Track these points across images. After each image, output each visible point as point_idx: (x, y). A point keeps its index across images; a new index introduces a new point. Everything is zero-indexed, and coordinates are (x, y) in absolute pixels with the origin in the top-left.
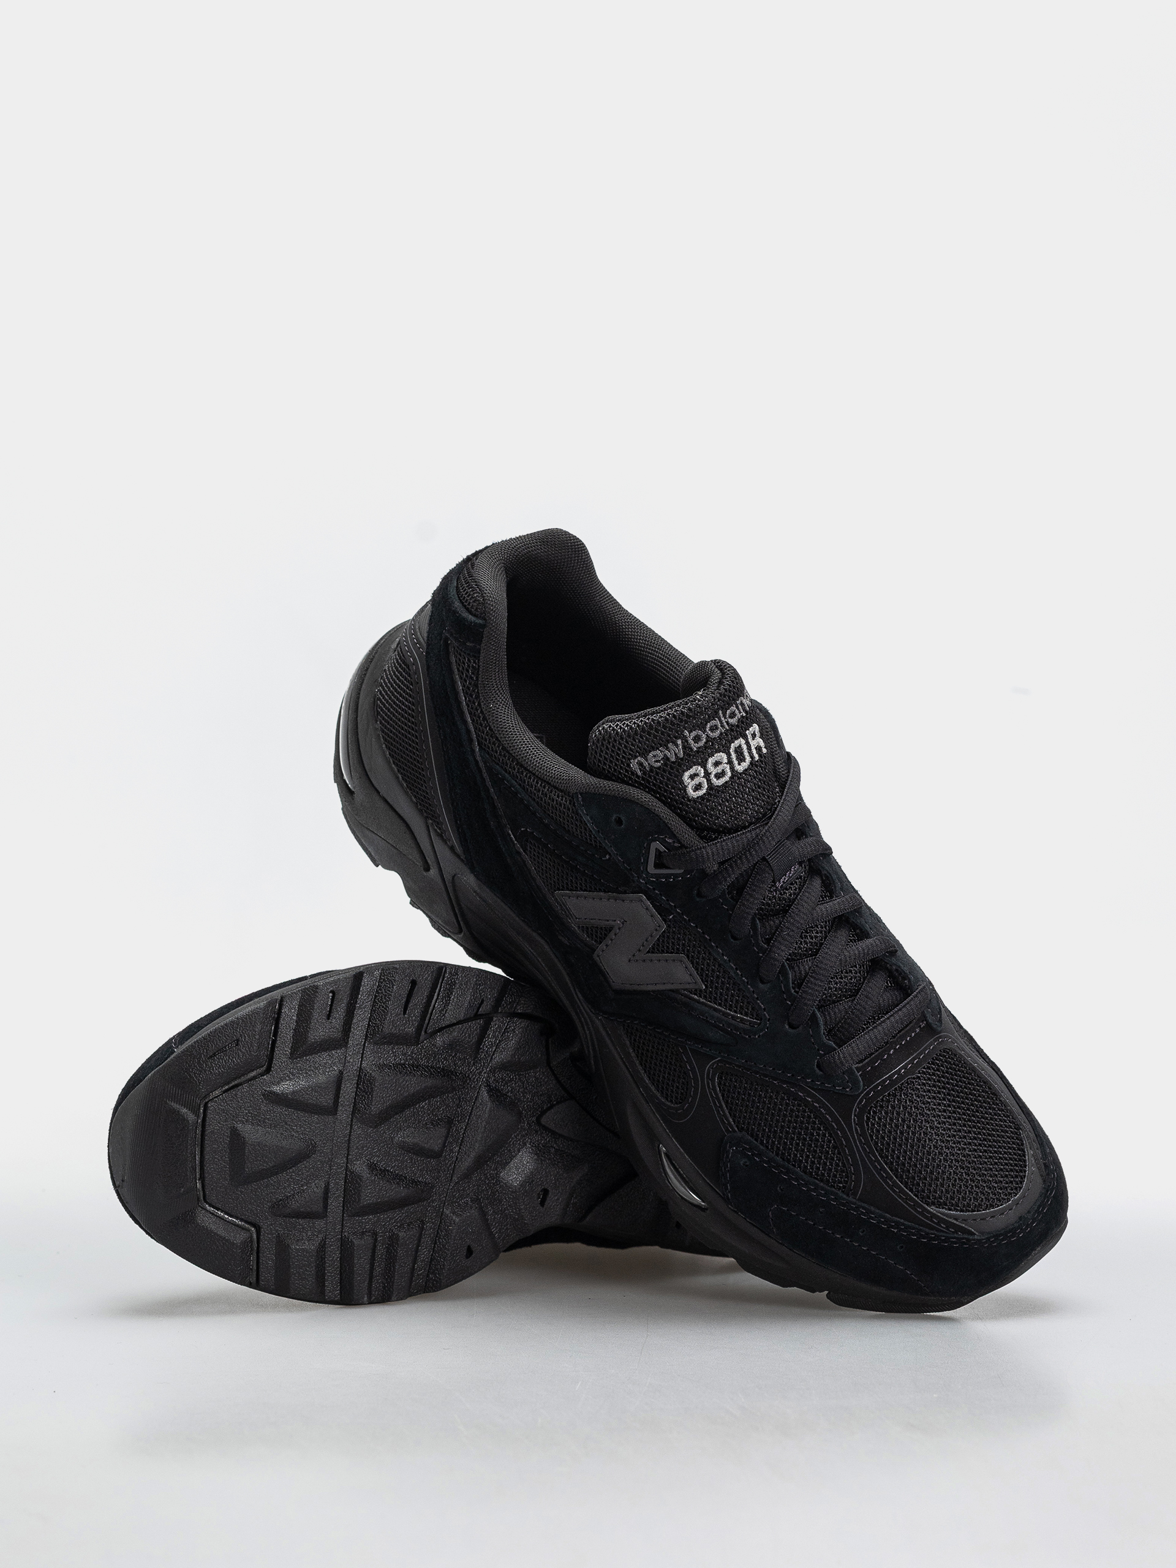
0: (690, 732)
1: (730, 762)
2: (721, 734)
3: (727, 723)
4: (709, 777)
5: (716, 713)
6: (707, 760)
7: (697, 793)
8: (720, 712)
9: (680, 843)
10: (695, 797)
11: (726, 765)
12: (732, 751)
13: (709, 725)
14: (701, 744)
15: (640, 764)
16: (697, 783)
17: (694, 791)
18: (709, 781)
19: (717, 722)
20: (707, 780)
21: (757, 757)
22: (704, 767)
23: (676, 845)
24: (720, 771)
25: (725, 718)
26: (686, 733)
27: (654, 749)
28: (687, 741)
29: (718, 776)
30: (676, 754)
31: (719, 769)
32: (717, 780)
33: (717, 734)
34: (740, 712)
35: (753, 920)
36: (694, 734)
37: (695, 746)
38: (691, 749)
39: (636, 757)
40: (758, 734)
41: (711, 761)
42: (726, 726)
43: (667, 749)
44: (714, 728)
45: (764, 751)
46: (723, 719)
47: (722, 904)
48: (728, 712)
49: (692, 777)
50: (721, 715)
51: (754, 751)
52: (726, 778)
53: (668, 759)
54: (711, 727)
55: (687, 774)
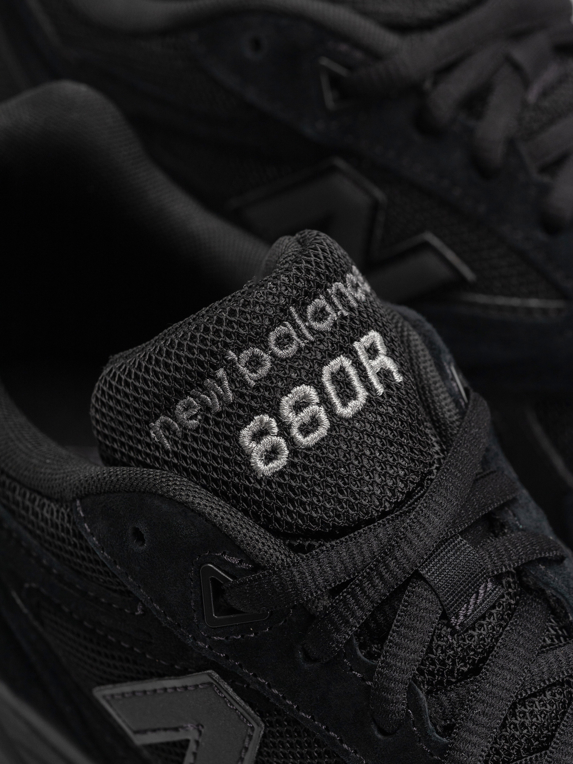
0: (238, 351)
1: (325, 401)
2: (300, 350)
3: (310, 328)
4: (289, 434)
5: (284, 310)
6: (278, 403)
7: (271, 465)
8: (292, 309)
9: (252, 562)
10: (269, 474)
11: (316, 408)
12: (326, 378)
13: (272, 337)
14: (263, 372)
15: (166, 427)
16: (269, 447)
17: (266, 464)
18: (291, 441)
19: (286, 328)
20: (286, 440)
21: (380, 389)
22: (276, 414)
23: (244, 565)
24: (307, 419)
25: (305, 320)
26: (232, 355)
27: (181, 395)
28: (236, 370)
29: (305, 430)
30: (220, 397)
31: (305, 415)
32: (305, 436)
33: (291, 350)
34: (336, 310)
35: (411, 692)
36: (246, 355)
37: (251, 378)
38: (245, 384)
39: (157, 417)
40: (381, 348)
41: (287, 402)
42: (308, 335)
43: (205, 390)
44: (282, 342)
45: (398, 378)
46: (299, 322)
47: (352, 670)
48: (310, 309)
49: (257, 437)
50: (296, 316)
51: (374, 380)
52: (322, 431)
53: (208, 409)
54: (278, 339)
55: (246, 433)
